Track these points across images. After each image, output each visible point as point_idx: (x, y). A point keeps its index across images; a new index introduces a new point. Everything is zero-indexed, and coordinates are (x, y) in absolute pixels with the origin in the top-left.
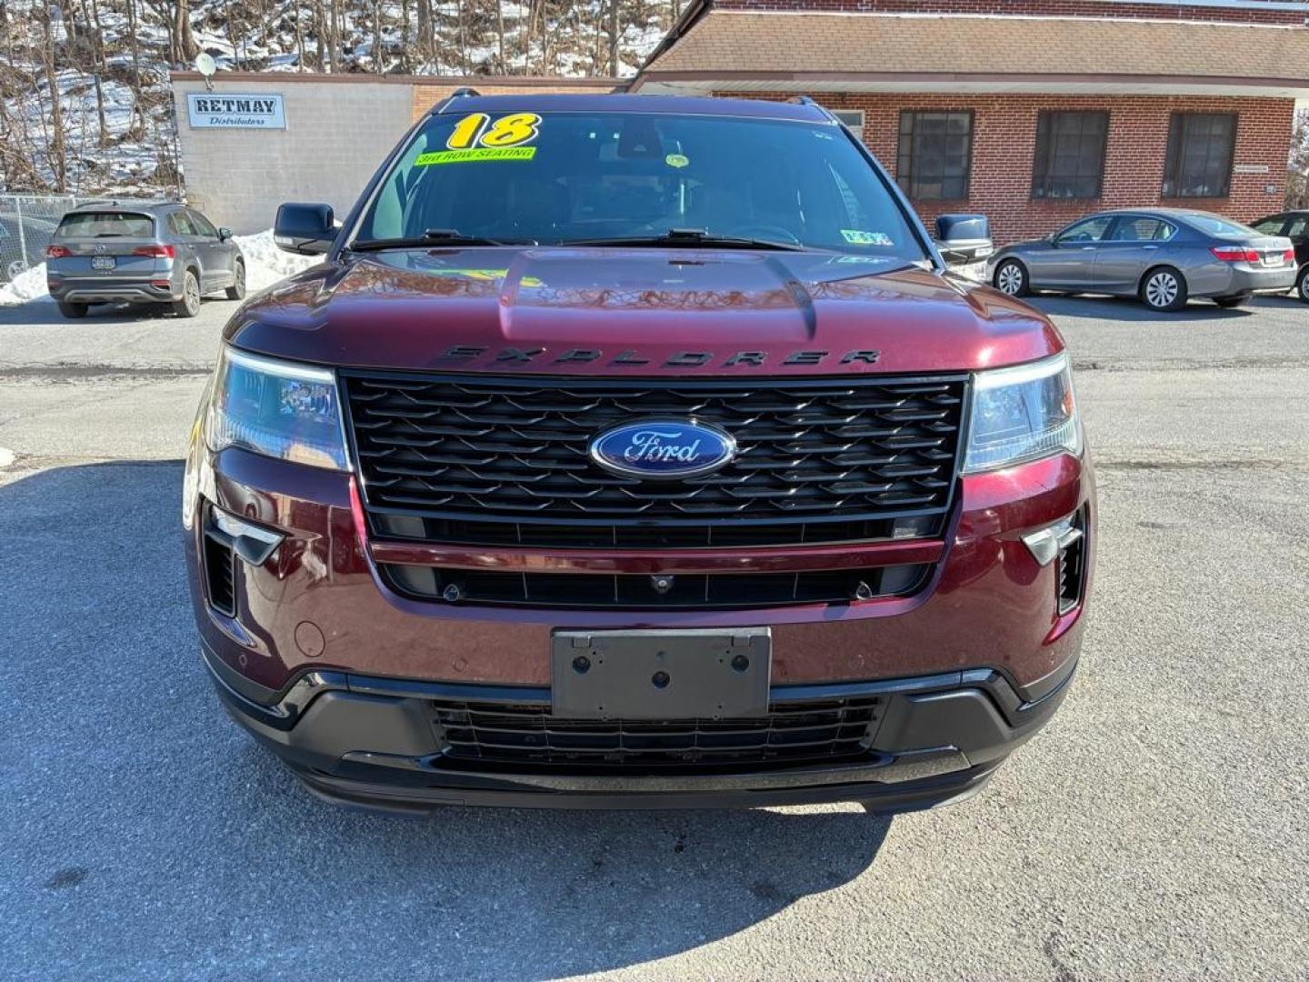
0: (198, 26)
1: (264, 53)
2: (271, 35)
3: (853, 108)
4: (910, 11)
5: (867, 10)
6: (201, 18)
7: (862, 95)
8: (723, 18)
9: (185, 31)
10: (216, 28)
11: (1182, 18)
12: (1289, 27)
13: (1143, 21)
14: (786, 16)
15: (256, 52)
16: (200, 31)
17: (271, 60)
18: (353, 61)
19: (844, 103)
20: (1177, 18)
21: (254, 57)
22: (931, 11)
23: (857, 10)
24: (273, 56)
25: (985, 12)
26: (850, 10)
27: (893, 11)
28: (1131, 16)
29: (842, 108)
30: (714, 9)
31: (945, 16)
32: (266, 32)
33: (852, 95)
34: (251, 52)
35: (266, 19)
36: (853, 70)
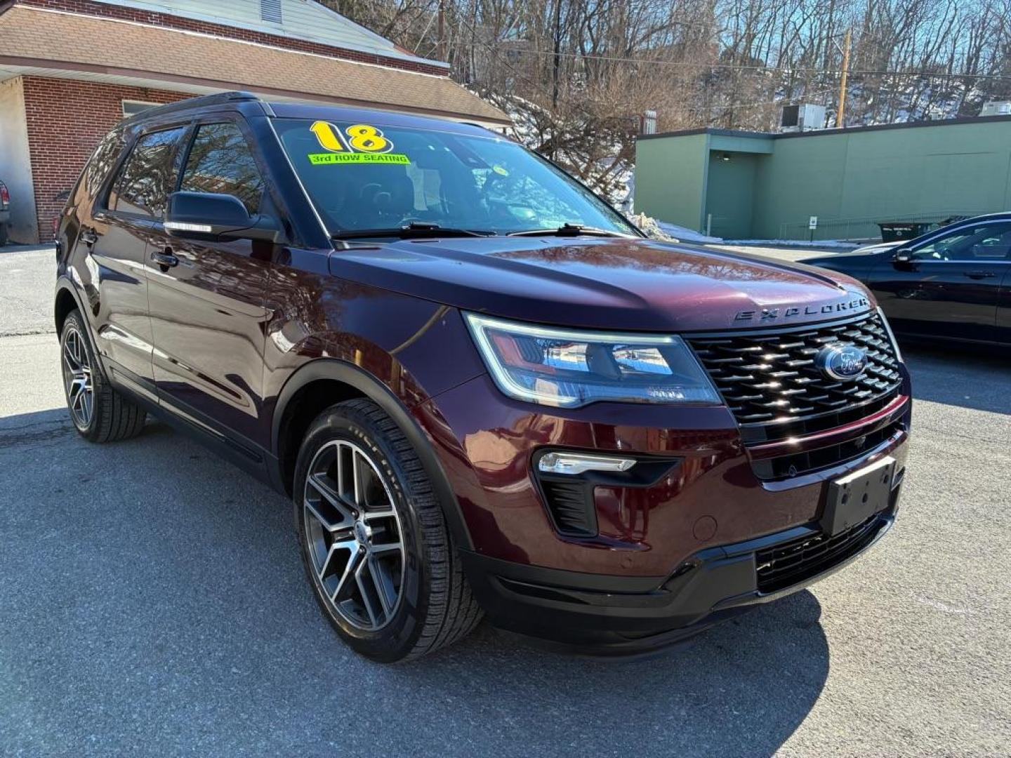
3: (155, 101)
4: (192, 30)
5: (156, 24)
7: (161, 92)
8: (27, 12)
11: (379, 64)
12: (441, 77)
13: (357, 63)
14: (87, 18)
19: (147, 96)
20: (376, 63)
22: (209, 33)
23: (148, 23)
25: (250, 40)
26: (142, 21)
27: (178, 28)
28: (348, 59)
29: (145, 100)
30: (17, 4)
31: (220, 38)
33: (152, 90)
36: (158, 71)
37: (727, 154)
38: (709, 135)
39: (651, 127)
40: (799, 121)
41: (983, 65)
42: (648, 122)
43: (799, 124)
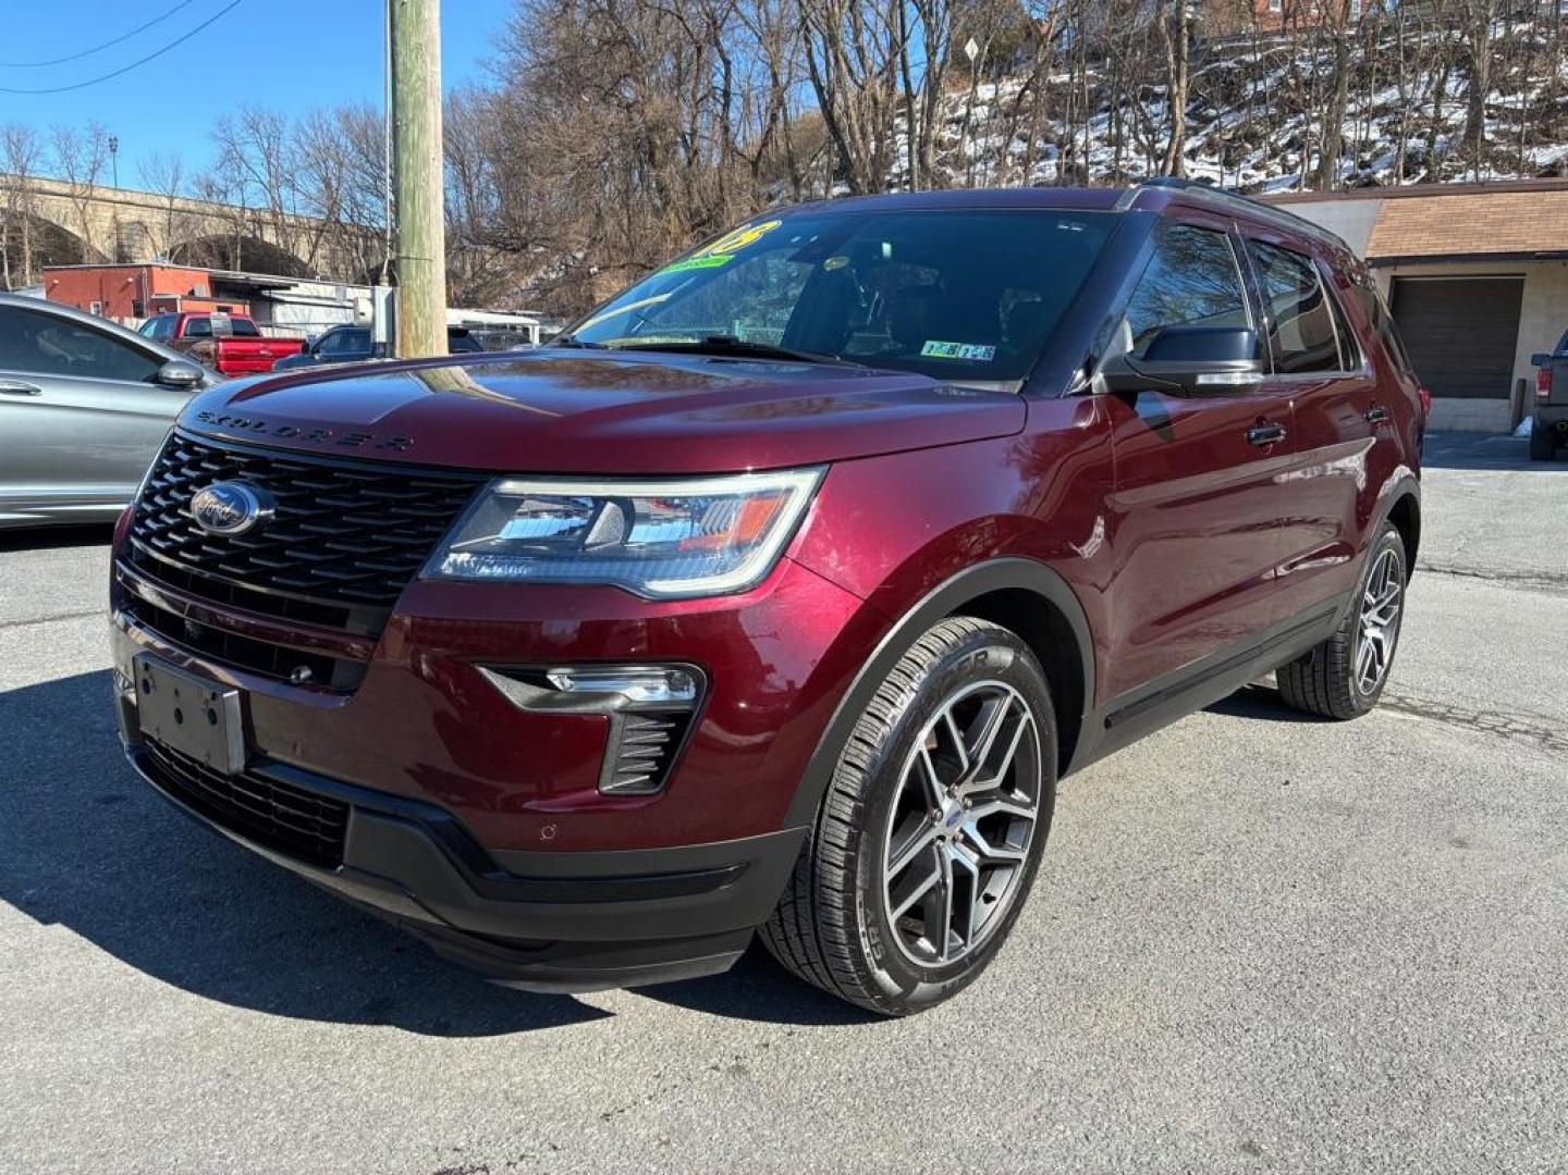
0: (1193, 154)
1: (1261, 176)
2: (1274, 155)
6: (1199, 143)
9: (1176, 160)
10: (1212, 155)
15: (1251, 177)
16: (1194, 159)
17: (1266, 184)
18: (1368, 176)
21: (1247, 182)
24: (1271, 179)
32: (1269, 152)
34: (1245, 176)
35: (1273, 138)
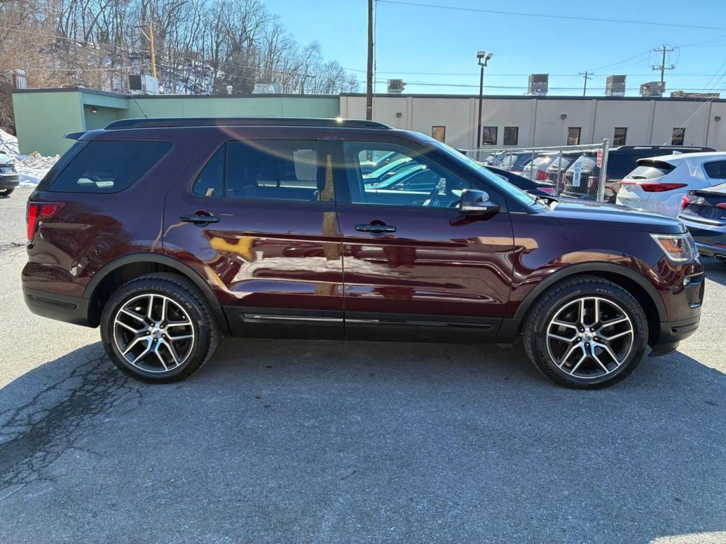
37: (94, 108)
38: (81, 93)
39: (22, 84)
40: (142, 87)
41: (222, 55)
42: (19, 78)
43: (143, 89)
